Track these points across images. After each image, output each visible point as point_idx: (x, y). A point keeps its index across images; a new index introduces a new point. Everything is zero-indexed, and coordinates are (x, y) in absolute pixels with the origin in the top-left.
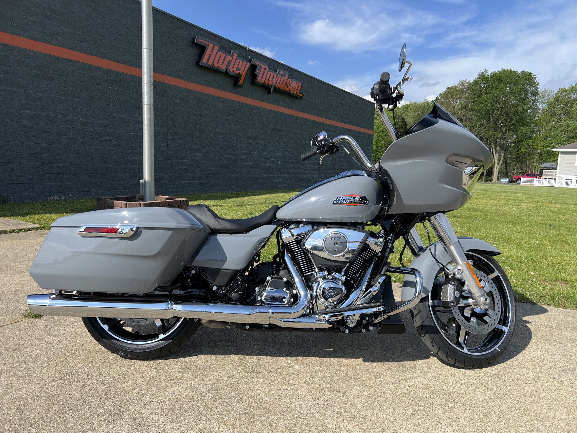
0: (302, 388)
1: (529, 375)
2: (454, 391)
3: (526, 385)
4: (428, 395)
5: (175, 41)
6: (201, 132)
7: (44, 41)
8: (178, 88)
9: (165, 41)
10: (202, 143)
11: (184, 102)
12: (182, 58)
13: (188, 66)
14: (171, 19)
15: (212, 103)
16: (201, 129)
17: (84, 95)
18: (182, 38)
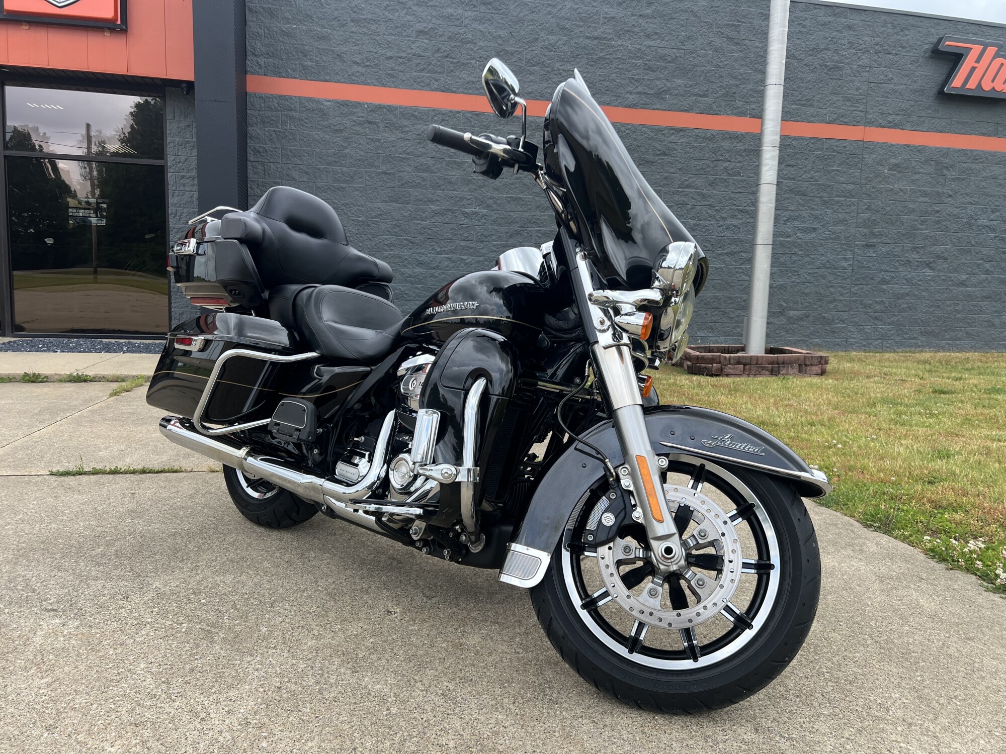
5: (891, 57)
6: (939, 228)
7: (644, 106)
8: (889, 146)
9: (867, 61)
10: (939, 249)
11: (899, 172)
12: (904, 86)
13: (916, 101)
14: (884, 17)
15: (973, 166)
16: (938, 222)
17: (699, 182)
18: (908, 48)
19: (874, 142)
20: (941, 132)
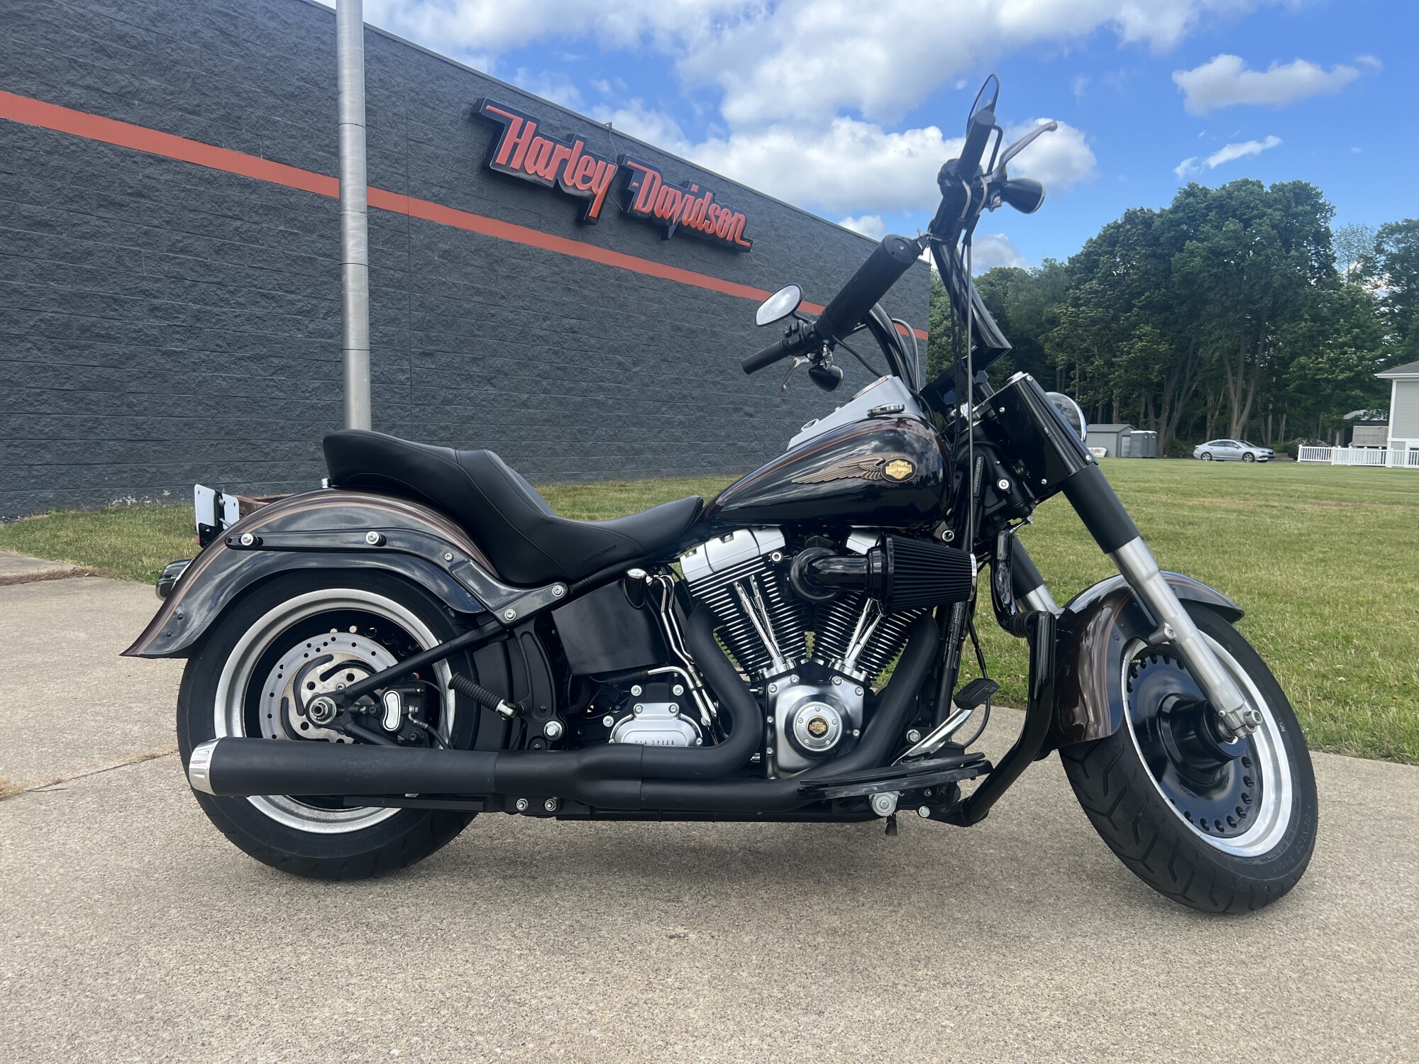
0: (701, 1000)
1: (1351, 957)
2: (1138, 1005)
3: (1345, 986)
4: (1064, 1021)
5: (429, 110)
6: (496, 335)
7: (99, 111)
8: (436, 227)
9: (403, 109)
10: (498, 362)
11: (451, 261)
12: (446, 152)
13: (460, 173)
14: (417, 56)
15: (523, 263)
16: (494, 328)
17: (200, 245)
18: (446, 104)
19: (420, 219)
20: (488, 217)
